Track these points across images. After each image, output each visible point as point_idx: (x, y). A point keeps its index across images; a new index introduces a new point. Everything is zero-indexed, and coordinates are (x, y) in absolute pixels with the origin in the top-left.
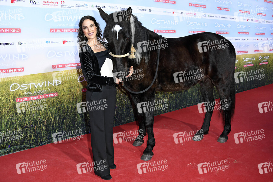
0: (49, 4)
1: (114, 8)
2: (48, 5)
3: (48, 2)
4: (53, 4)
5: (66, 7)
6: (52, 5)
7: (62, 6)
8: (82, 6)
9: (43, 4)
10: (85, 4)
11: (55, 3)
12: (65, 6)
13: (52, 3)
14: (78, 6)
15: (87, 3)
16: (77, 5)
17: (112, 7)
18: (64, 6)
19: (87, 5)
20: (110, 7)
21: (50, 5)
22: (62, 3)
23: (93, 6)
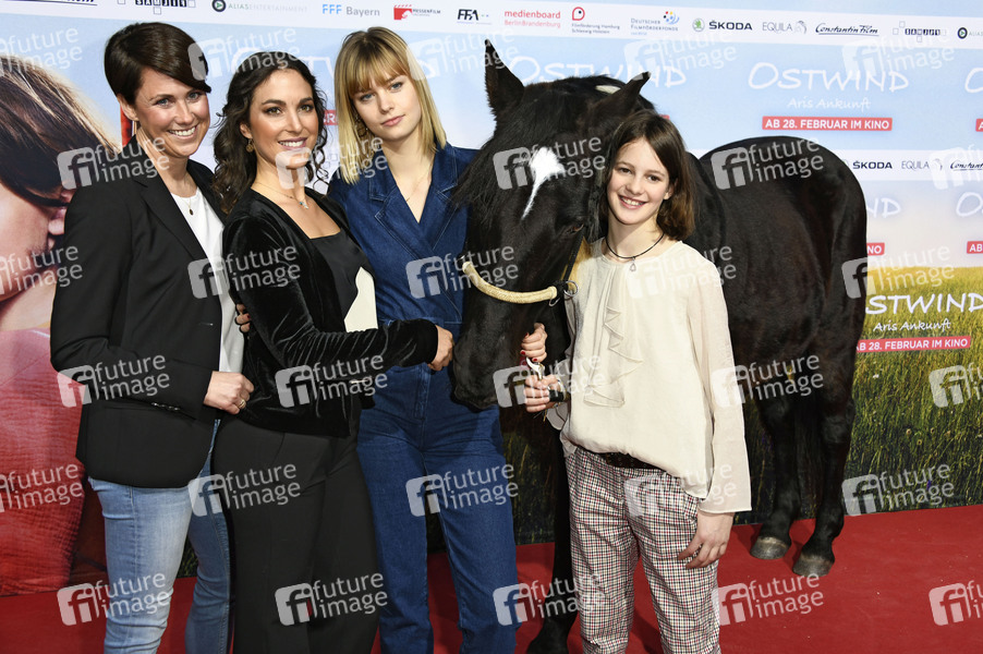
0: (525, 19)
1: (790, 27)
2: (524, 23)
3: (521, 14)
4: (541, 20)
5: (591, 29)
6: (540, 24)
7: (575, 28)
8: (652, 25)
9: (506, 22)
10: (668, 16)
11: (550, 16)
12: (586, 29)
13: (538, 15)
14: (638, 25)
15: (674, 11)
16: (634, 21)
17: (781, 25)
18: (582, 25)
19: (674, 20)
20: (771, 26)
21: (530, 24)
22: (577, 16)
23: (698, 24)
